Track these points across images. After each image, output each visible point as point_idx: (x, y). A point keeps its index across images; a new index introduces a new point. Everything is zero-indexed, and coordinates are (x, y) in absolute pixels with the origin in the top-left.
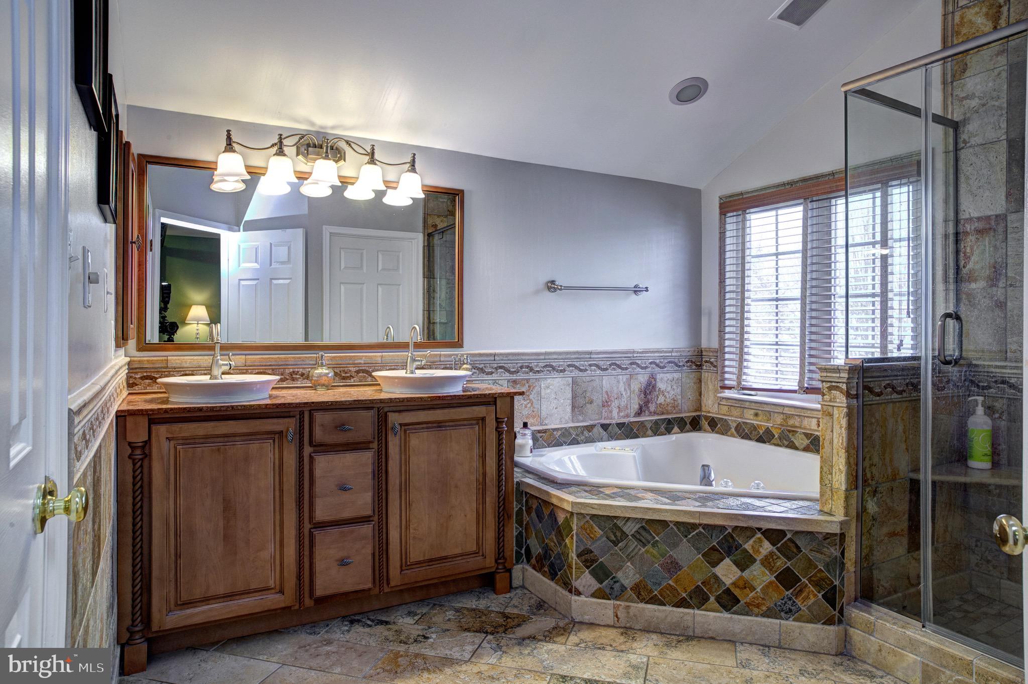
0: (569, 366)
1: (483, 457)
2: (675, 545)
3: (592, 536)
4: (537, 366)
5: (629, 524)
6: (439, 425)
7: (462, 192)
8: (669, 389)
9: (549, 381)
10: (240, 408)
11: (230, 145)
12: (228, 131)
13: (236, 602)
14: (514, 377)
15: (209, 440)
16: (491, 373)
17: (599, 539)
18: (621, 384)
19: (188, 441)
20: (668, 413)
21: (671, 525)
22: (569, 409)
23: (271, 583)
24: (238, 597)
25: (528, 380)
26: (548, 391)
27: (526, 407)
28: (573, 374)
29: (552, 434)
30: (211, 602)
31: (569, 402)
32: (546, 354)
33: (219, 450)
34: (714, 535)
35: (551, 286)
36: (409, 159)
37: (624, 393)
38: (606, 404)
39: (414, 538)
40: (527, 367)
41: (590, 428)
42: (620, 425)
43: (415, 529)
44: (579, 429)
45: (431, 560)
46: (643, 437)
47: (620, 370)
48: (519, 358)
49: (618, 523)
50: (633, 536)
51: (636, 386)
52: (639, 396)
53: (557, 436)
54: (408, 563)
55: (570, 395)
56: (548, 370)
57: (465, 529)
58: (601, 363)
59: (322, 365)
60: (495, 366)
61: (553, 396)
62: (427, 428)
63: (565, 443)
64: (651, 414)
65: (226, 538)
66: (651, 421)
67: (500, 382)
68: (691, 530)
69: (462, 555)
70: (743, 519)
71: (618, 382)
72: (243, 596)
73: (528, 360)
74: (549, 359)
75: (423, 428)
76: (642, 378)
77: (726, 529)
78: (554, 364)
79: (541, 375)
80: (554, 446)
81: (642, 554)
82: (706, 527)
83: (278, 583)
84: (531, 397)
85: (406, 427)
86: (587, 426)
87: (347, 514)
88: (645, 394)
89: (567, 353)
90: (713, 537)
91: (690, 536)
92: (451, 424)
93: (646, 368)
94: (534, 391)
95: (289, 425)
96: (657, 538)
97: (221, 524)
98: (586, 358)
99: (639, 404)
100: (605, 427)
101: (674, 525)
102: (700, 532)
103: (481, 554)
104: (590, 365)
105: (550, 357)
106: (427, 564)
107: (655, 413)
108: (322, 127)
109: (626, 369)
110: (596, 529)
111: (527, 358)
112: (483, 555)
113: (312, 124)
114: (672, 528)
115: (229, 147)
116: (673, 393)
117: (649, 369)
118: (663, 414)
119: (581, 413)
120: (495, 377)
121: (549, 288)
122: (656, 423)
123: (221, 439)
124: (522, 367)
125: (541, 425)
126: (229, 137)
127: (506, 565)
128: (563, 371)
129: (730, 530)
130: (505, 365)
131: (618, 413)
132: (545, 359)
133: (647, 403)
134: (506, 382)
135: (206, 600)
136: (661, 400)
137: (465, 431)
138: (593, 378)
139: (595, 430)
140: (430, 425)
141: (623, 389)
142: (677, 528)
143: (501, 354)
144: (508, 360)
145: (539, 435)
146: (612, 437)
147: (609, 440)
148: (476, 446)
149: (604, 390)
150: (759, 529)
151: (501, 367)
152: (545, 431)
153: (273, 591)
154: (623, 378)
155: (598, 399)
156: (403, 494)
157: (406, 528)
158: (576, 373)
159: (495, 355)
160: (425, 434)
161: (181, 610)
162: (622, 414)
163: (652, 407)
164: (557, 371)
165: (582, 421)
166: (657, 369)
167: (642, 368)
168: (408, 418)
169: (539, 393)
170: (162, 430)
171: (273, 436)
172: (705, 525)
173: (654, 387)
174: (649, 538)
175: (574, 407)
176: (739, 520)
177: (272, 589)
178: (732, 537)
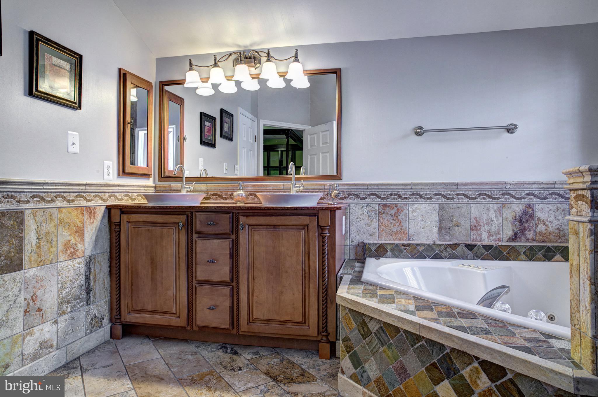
0: (436, 195)
1: (308, 254)
2: (404, 352)
3: (350, 326)
4: (405, 194)
5: (372, 322)
6: (275, 227)
7: (340, 70)
8: (552, 219)
9: (416, 206)
10: (157, 207)
11: (191, 67)
12: (190, 60)
13: (157, 316)
14: (384, 202)
15: (145, 224)
16: (365, 198)
17: (354, 331)
18: (492, 211)
19: (136, 224)
20: (550, 242)
21: (402, 332)
22: (436, 230)
23: (174, 311)
24: (158, 314)
25: (396, 205)
26: (416, 214)
27: (395, 225)
28: (440, 202)
29: (415, 248)
30: (147, 313)
31: (437, 224)
32: (412, 184)
33: (149, 230)
34: (435, 351)
35: (419, 132)
36: (293, 54)
37: (495, 220)
38: (475, 228)
39: (257, 302)
40: (396, 195)
41: (454, 246)
42: (487, 248)
43: (257, 297)
44: (442, 247)
45: (269, 320)
46: (514, 260)
47: (491, 200)
48: (388, 187)
49: (366, 319)
50: (375, 333)
51: (509, 214)
52: (513, 224)
53: (421, 250)
54: (253, 319)
55: (437, 218)
56: (415, 198)
57: (294, 304)
58: (469, 193)
59: (240, 189)
60: (368, 193)
61: (420, 218)
62: (266, 228)
63: (429, 257)
64: (528, 240)
65: (152, 279)
66: (525, 247)
67: (372, 205)
68: (416, 341)
69: (291, 322)
70: (457, 341)
71: (488, 209)
72: (161, 314)
73: (397, 189)
74: (416, 189)
75: (263, 228)
76: (518, 208)
77: (445, 349)
78: (421, 193)
79: (409, 201)
80: (417, 258)
81: (381, 353)
82: (428, 341)
83: (178, 311)
84: (399, 218)
85: (253, 227)
86: (450, 245)
87: (214, 278)
88: (521, 221)
89: (433, 184)
90: (434, 354)
91: (415, 347)
92: (283, 227)
93: (521, 198)
94: (402, 214)
95: (182, 219)
96: (391, 341)
97: (150, 271)
98: (453, 189)
99: (513, 230)
100: (470, 247)
101: (403, 332)
102: (423, 344)
103: (307, 324)
104: (457, 195)
105: (417, 187)
106: (266, 322)
107: (533, 240)
108: (245, 47)
109: (498, 198)
110: (352, 321)
111: (395, 187)
112: (309, 326)
113: (239, 46)
114: (402, 335)
115: (191, 68)
116: (557, 223)
117: (525, 201)
118: (544, 241)
119: (448, 234)
120: (368, 201)
121: (417, 134)
122: (531, 248)
123: (151, 225)
124: (391, 195)
125: (409, 240)
126: (191, 63)
127: (329, 338)
128: (431, 198)
129: (448, 350)
130: (377, 193)
131: (489, 237)
132: (412, 189)
133: (523, 230)
134: (377, 205)
135: (144, 311)
136: (541, 228)
137: (293, 233)
138: (461, 205)
139: (459, 249)
140: (268, 227)
141: (493, 216)
142: (406, 335)
143: (372, 185)
144: (379, 189)
145: (403, 248)
146: (477, 257)
147: (474, 259)
148: (302, 244)
149: (472, 216)
150: (477, 358)
151: (373, 194)
152: (409, 245)
153: (175, 315)
154: (494, 207)
155: (466, 224)
156: (250, 271)
157: (252, 294)
158: (443, 201)
159: (367, 185)
160: (264, 232)
161: (134, 313)
162: (492, 238)
163: (530, 235)
164: (424, 198)
165: (449, 241)
166: (536, 200)
167: (517, 198)
168: (253, 220)
169: (407, 215)
170: (125, 217)
171: (175, 225)
172: (427, 338)
173: (532, 216)
174: (386, 339)
175: (440, 229)
176: (453, 341)
177: (174, 314)
178: (450, 359)
